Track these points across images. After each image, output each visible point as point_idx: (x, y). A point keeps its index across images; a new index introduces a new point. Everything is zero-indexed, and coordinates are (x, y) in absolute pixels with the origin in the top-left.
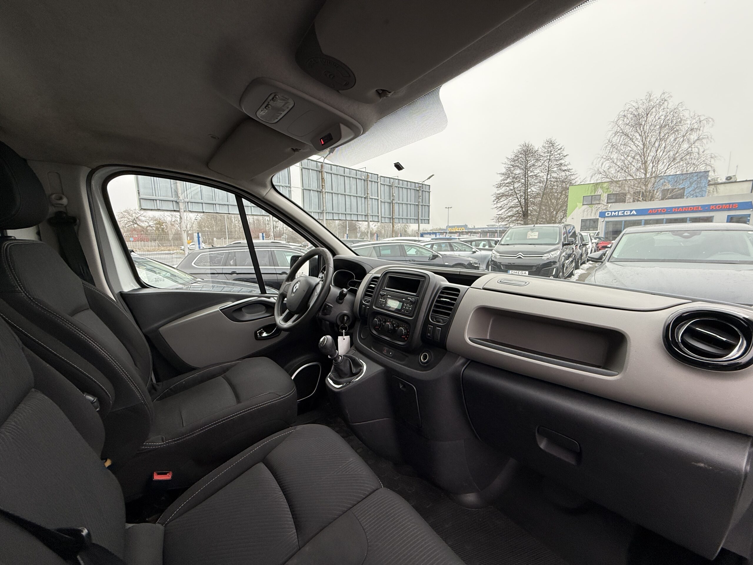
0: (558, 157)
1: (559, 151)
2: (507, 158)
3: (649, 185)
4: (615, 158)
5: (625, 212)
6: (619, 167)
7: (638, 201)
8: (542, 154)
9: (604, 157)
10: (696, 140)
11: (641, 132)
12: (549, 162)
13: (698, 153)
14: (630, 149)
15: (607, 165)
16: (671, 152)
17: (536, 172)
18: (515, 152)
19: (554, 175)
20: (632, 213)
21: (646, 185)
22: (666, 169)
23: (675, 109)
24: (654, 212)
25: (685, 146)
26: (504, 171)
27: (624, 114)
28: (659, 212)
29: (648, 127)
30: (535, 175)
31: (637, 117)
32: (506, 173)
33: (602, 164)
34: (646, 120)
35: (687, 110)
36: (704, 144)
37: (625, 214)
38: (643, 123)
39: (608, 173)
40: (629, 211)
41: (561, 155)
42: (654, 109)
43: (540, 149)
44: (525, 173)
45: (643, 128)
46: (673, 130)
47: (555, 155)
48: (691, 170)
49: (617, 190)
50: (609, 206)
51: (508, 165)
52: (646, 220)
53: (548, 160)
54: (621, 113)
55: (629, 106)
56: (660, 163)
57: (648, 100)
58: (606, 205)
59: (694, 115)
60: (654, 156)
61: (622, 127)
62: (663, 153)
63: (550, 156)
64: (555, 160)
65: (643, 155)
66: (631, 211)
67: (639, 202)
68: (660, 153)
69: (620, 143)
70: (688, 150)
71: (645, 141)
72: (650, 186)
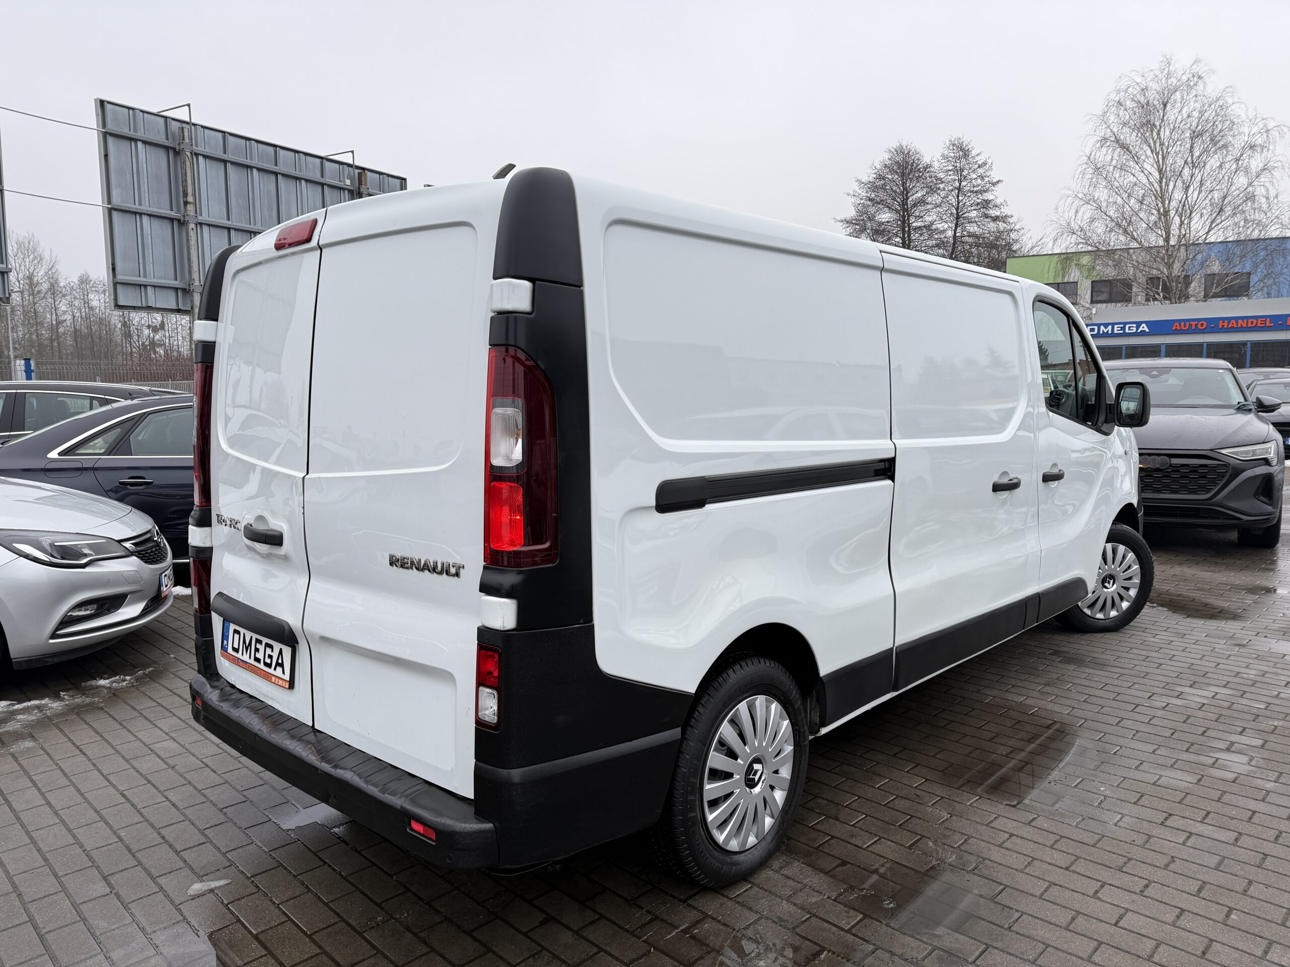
0: (978, 185)
1: (981, 171)
2: (858, 180)
3: (1175, 266)
4: (1102, 199)
5: (1127, 326)
6: (1112, 220)
7: (1155, 299)
8: (941, 175)
9: (1080, 195)
10: (1261, 170)
11: (1155, 143)
12: (958, 197)
13: (1267, 198)
14: (1134, 180)
15: (1088, 215)
16: (1215, 192)
17: (928, 219)
18: (878, 167)
19: (972, 228)
20: (1141, 329)
21: (1170, 266)
22: (1207, 230)
23: (1218, 99)
24: (1183, 328)
25: (1241, 181)
26: (851, 213)
27: (1117, 99)
28: (1193, 327)
29: (1168, 133)
30: (925, 227)
31: (1145, 107)
32: (856, 219)
33: (1077, 212)
34: (1164, 116)
35: (1242, 103)
36: (1277, 179)
37: (1127, 331)
38: (1157, 124)
39: (1089, 234)
40: (1135, 325)
41: (987, 179)
42: (1178, 93)
43: (936, 162)
44: (903, 222)
45: (1158, 134)
46: (1217, 143)
47: (971, 179)
48: (1255, 235)
49: (1110, 273)
50: (1094, 311)
51: (861, 199)
52: (1168, 346)
53: (957, 191)
54: (1113, 96)
55: (1129, 83)
56: (1196, 217)
57: (1166, 72)
58: (1088, 308)
59: (1256, 115)
60: (1183, 201)
61: (1115, 130)
62: (1199, 194)
63: (960, 181)
64: (972, 192)
65: (1162, 196)
66: (1138, 324)
67: (1156, 303)
68: (1193, 194)
69: (1114, 162)
70: (1248, 190)
71: (1163, 164)
72: (1177, 266)
